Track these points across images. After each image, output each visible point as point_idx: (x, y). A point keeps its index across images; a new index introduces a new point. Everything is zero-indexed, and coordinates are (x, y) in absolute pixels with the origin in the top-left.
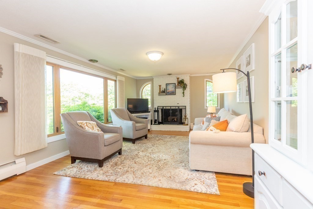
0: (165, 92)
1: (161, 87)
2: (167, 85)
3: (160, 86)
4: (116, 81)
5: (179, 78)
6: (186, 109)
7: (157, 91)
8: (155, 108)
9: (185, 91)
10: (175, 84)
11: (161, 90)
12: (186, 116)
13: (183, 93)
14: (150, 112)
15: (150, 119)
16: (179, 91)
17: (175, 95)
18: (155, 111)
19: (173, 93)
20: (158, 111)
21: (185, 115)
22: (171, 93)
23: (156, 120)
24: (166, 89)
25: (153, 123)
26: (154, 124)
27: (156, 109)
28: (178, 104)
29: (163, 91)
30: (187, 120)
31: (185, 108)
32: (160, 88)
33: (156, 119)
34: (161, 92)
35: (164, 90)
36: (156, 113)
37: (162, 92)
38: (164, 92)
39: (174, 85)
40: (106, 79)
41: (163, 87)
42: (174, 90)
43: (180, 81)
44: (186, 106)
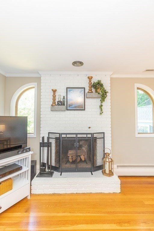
0: (64, 105)
1: (57, 94)
2: (68, 89)
3: (54, 91)
5: (92, 78)
6: (104, 138)
7: (47, 101)
8: (43, 138)
9: (103, 104)
10: (84, 88)
11: (57, 100)
13: (101, 106)
16: (93, 103)
17: (84, 110)
18: (43, 145)
19: (81, 108)
20: (48, 145)
22: (75, 107)
23: (44, 164)
24: (65, 98)
27: (46, 141)
28: (89, 128)
29: (60, 101)
31: (102, 136)
32: (54, 96)
33: (46, 162)
34: (56, 103)
35: (62, 100)
36: (46, 148)
37: (58, 104)
38: (61, 103)
39: (83, 92)
41: (61, 93)
42: (83, 101)
43: (95, 83)
44: (104, 133)
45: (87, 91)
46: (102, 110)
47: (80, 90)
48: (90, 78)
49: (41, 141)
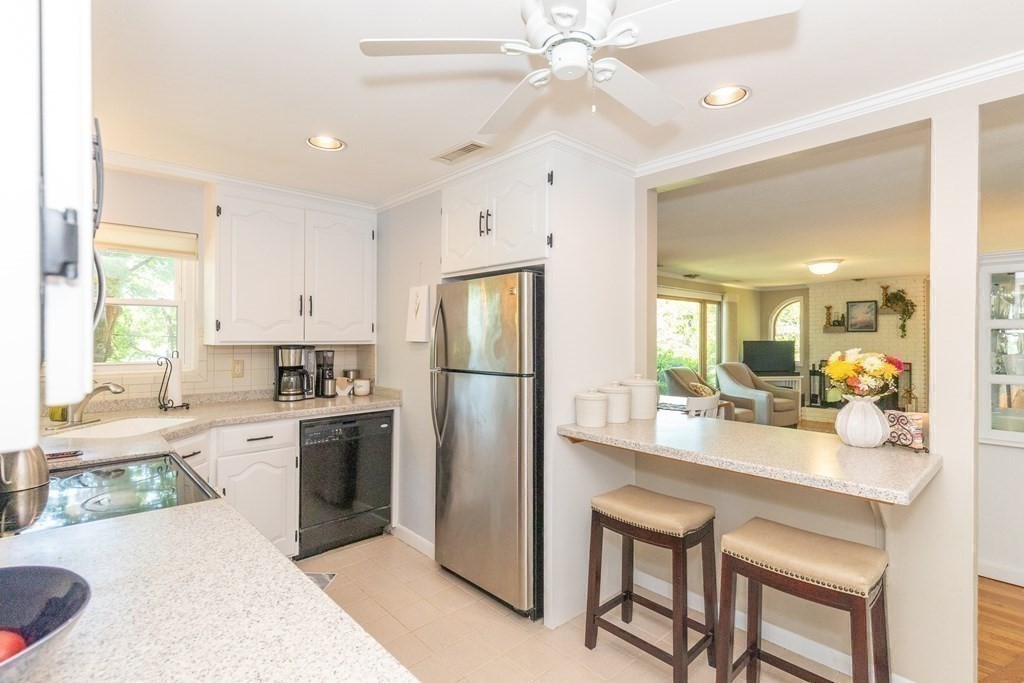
0: (844, 325)
1: (833, 311)
2: (849, 304)
3: (829, 308)
4: (720, 304)
5: (888, 287)
6: (910, 370)
7: (818, 320)
8: (814, 365)
9: (909, 323)
10: (876, 302)
11: (833, 319)
12: (909, 392)
13: (903, 327)
14: (798, 374)
15: (800, 391)
16: (889, 322)
17: (876, 331)
18: (814, 373)
19: (870, 327)
20: (820, 374)
21: (907, 387)
22: (861, 328)
23: (815, 396)
24: (846, 316)
25: (807, 403)
26: (810, 406)
29: (837, 321)
30: (913, 401)
32: (829, 315)
33: (817, 393)
34: (832, 323)
35: (840, 319)
36: (817, 378)
37: (834, 325)
38: (839, 323)
39: (873, 306)
40: (703, 302)
41: (839, 310)
42: (873, 317)
43: (893, 294)
44: (910, 364)
45: (880, 304)
46: (904, 331)
47: (868, 304)
48: (885, 288)
49: (811, 368)
